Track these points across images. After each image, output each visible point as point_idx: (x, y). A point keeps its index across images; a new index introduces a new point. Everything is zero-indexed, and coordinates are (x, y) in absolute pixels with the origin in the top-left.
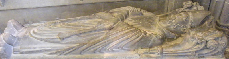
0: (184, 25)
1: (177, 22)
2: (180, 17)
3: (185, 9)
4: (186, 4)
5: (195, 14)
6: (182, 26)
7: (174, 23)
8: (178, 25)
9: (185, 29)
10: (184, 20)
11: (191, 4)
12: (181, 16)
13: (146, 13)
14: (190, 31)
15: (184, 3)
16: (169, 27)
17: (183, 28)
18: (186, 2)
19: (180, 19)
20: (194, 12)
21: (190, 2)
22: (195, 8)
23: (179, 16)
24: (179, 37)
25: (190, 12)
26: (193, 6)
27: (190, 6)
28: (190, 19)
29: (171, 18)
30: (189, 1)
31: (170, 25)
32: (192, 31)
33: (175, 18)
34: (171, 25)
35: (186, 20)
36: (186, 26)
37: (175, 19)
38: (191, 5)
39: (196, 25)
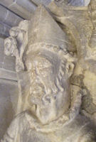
0: (60, 68)
1: (51, 83)
2: (38, 72)
3: (19, 53)
4: (9, 50)
5: (38, 36)
6: (63, 73)
7: (52, 92)
8: (58, 83)
9: (67, 67)
10: (51, 65)
11: (11, 39)
12: (37, 69)
13: (11, 136)
14: (86, 58)
15: (7, 53)
16: (60, 103)
17: (67, 70)
18: (5, 49)
19: (45, 74)
20: (32, 38)
21: (8, 41)
22: (21, 35)
23: (37, 74)
24: (82, 83)
25: (31, 46)
26: (16, 37)
27: (15, 43)
28: (51, 50)
29: (38, 95)
30: (5, 43)
31: (53, 101)
32: (88, 54)
33: (41, 85)
34: (55, 98)
35: (51, 62)
36: (62, 61)
37: (43, 88)
38: (14, 40)
39: (63, 40)
